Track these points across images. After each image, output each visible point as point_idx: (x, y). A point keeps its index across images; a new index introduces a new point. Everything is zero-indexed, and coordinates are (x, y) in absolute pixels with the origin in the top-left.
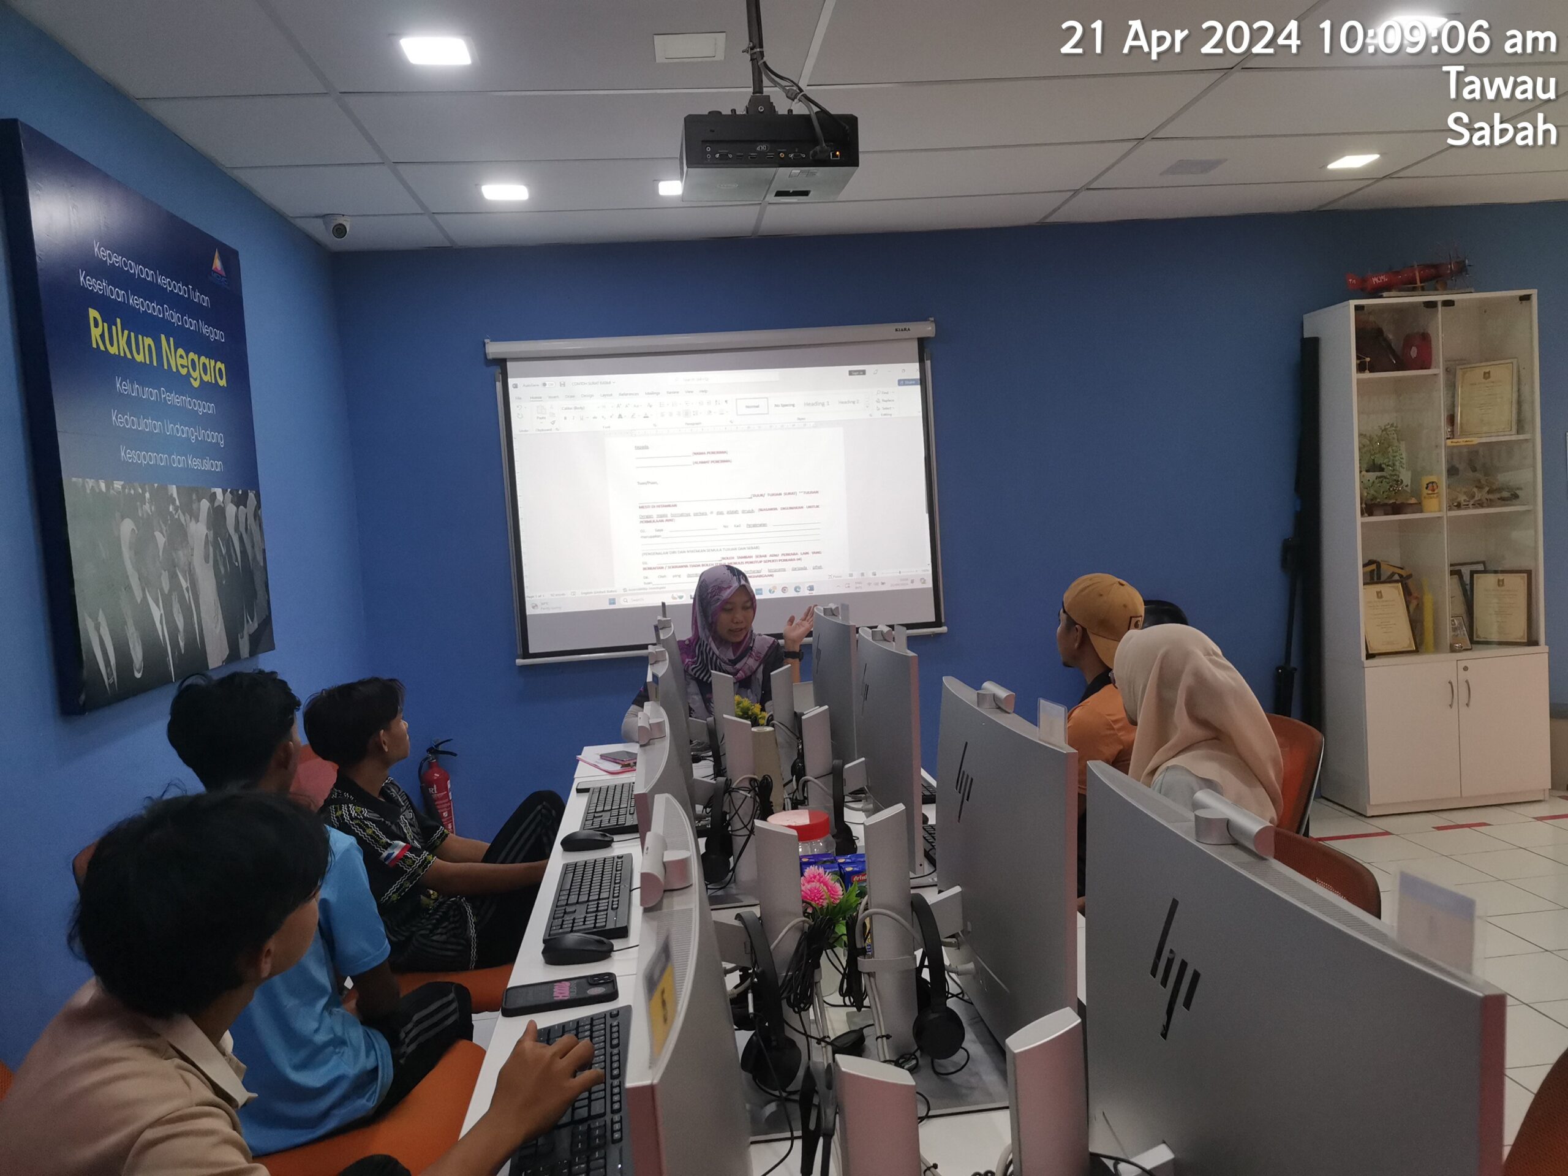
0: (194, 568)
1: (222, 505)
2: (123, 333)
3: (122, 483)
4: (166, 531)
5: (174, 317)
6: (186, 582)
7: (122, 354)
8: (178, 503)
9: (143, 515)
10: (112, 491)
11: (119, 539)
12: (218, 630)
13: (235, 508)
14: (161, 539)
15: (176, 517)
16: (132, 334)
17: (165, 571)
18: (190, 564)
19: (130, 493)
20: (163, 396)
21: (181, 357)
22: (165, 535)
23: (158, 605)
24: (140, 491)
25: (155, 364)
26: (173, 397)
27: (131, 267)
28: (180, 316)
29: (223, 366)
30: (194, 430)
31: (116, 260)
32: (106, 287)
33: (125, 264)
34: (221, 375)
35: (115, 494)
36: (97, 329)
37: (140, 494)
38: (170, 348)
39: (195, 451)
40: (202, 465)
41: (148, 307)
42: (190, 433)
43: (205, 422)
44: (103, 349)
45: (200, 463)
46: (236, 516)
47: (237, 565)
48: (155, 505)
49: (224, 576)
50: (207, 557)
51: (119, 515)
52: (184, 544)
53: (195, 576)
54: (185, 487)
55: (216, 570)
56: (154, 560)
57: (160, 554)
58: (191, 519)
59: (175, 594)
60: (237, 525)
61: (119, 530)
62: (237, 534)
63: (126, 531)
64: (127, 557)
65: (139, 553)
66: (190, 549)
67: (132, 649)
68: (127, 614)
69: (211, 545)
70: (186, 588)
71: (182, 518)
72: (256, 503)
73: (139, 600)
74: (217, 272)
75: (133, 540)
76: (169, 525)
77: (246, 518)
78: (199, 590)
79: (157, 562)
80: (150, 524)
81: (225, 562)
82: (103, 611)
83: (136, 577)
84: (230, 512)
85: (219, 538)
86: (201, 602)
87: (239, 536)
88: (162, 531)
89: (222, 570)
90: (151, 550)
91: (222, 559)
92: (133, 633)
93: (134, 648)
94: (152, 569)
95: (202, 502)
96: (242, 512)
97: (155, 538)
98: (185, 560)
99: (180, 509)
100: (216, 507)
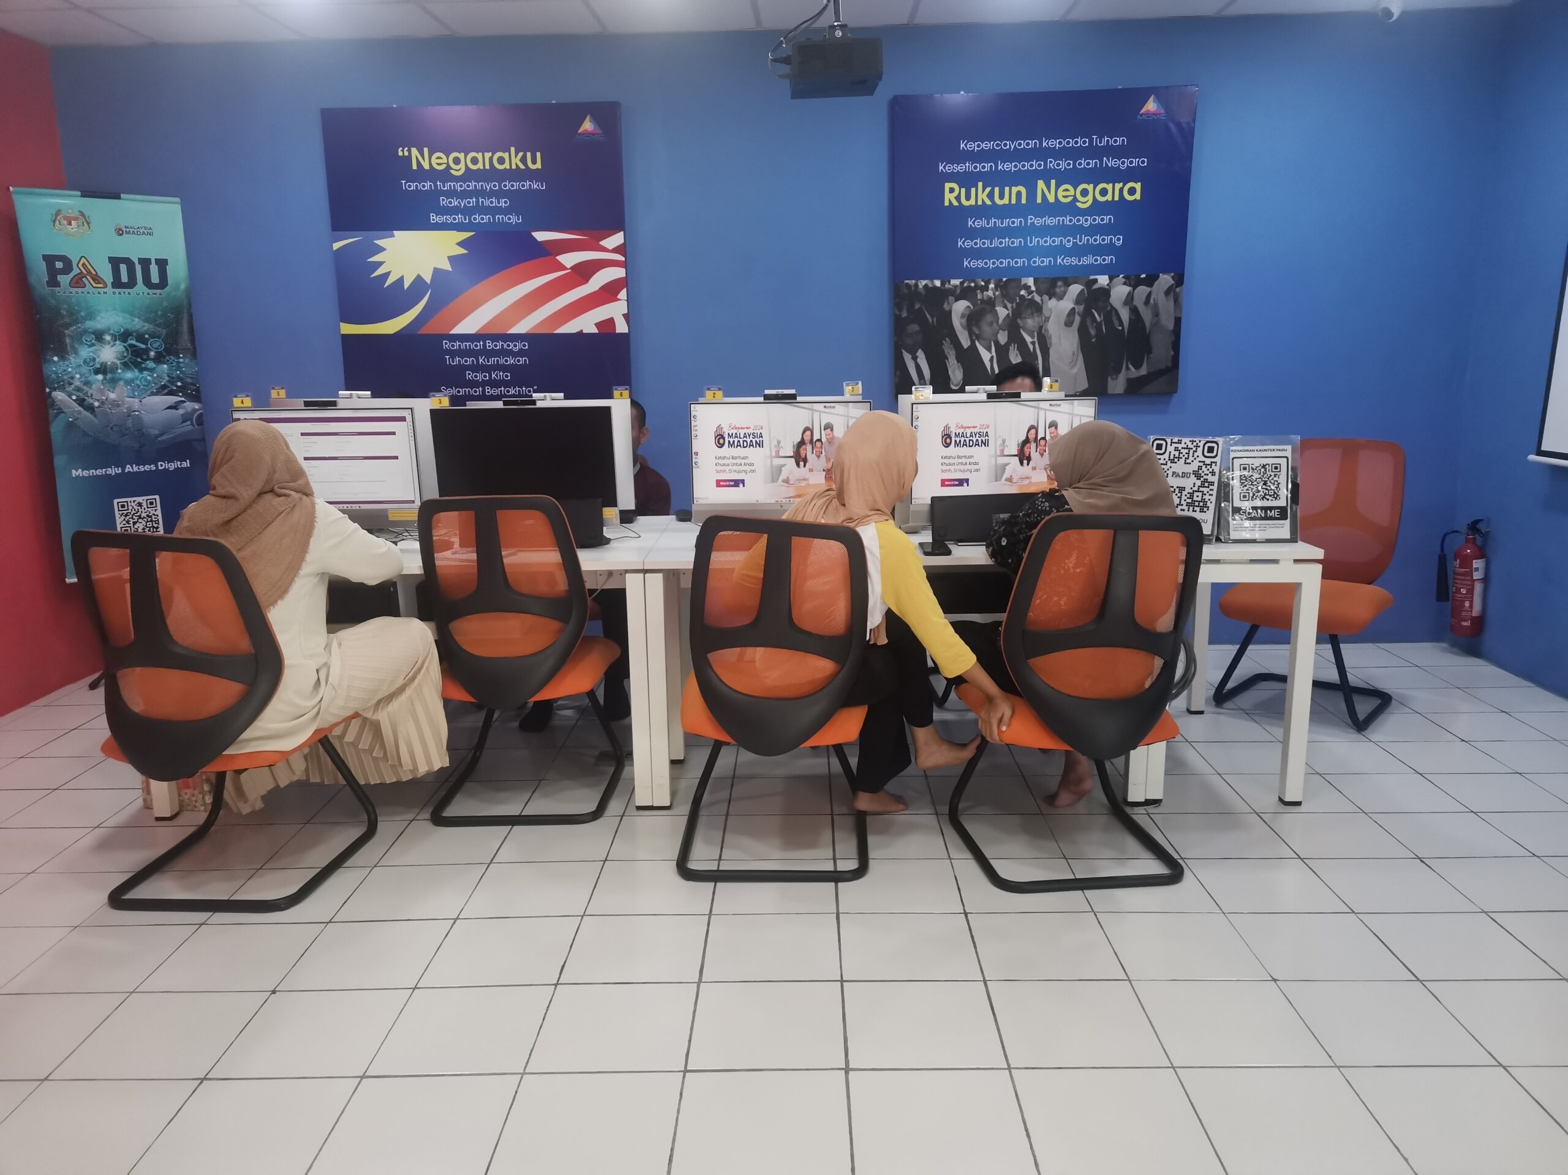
0: (1047, 330)
1: (1107, 287)
2: (984, 190)
3: (961, 280)
4: (1012, 307)
5: (1063, 165)
6: (1033, 337)
7: (980, 203)
8: (1033, 288)
9: (983, 298)
10: (947, 286)
11: (950, 312)
12: (1075, 370)
13: (1127, 289)
14: (1002, 312)
15: (1030, 297)
16: (997, 190)
17: (1004, 330)
18: (1041, 328)
19: (969, 287)
20: (1029, 221)
21: (1067, 190)
22: (1010, 310)
23: (989, 349)
24: (983, 283)
25: (1024, 201)
26: (1045, 220)
27: (1005, 145)
28: (1071, 162)
29: (1139, 184)
30: (1071, 239)
31: (986, 145)
32: (969, 166)
33: (998, 145)
34: (1134, 191)
35: (951, 287)
36: (951, 194)
37: (982, 285)
38: (1049, 187)
39: (1069, 253)
40: (1079, 261)
41: (1024, 166)
42: (1065, 241)
43: (1093, 230)
44: (958, 204)
45: (1076, 260)
46: (1129, 293)
47: (1120, 328)
48: (1001, 291)
49: (1096, 336)
50: (1069, 323)
51: (953, 298)
52: (1035, 315)
53: (1048, 335)
54: (1046, 278)
55: (1083, 332)
56: (991, 324)
57: (1000, 321)
58: (1050, 299)
59: (1014, 345)
60: (1129, 300)
61: (951, 307)
62: (1128, 307)
63: (960, 307)
64: (957, 322)
65: (973, 320)
66: (1044, 318)
67: (950, 372)
68: (949, 353)
69: (1079, 314)
70: (1031, 343)
71: (1037, 298)
72: (1173, 282)
73: (965, 347)
74: (1148, 113)
75: (967, 312)
76: (1017, 303)
77: (1149, 295)
78: (1051, 344)
79: (995, 325)
80: (991, 303)
81: (1099, 325)
82: (923, 350)
83: (966, 333)
84: (1120, 291)
85: (1093, 310)
86: (1051, 352)
87: (1130, 308)
88: (1005, 307)
89: (1093, 332)
90: (989, 318)
91: (1094, 324)
92: (954, 364)
93: (953, 372)
94: (987, 330)
95: (1071, 286)
96: (1143, 290)
97: (996, 311)
98: (1035, 324)
99: (1036, 292)
100: (1095, 289)
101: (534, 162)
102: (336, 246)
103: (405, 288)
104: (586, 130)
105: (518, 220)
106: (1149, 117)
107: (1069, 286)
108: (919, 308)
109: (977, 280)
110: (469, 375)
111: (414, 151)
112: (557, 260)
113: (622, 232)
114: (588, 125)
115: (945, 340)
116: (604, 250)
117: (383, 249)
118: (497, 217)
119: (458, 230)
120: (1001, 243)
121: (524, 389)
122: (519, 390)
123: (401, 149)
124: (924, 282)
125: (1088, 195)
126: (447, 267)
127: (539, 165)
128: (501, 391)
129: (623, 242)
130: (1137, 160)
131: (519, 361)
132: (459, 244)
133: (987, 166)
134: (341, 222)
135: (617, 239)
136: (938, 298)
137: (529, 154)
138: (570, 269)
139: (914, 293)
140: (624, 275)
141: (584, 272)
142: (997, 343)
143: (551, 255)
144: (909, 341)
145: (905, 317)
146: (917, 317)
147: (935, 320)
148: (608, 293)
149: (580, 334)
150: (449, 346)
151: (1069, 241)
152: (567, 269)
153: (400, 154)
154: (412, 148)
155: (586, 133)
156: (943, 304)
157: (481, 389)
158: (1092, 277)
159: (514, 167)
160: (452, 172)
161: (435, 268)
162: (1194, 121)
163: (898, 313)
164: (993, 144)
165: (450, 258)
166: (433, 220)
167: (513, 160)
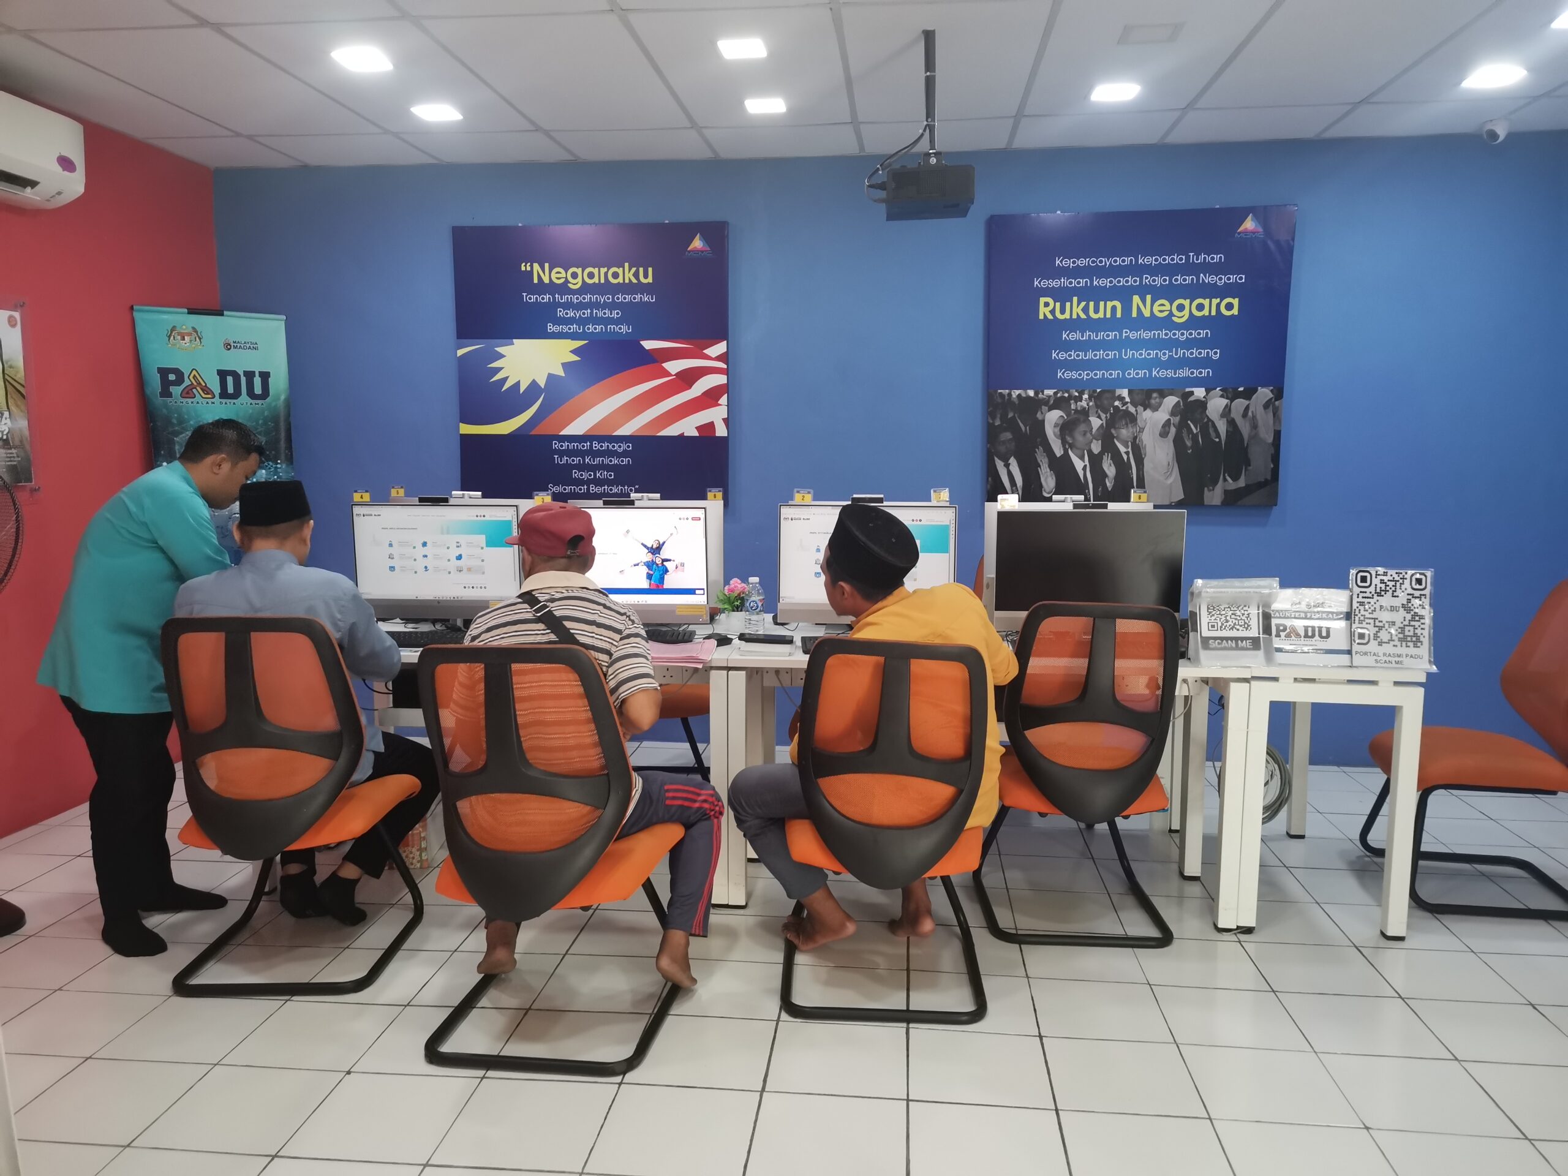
0: (1141, 440)
1: (1204, 399)
2: (1079, 304)
3: (1056, 390)
4: (1106, 417)
5: (1159, 281)
6: (1127, 447)
7: (1075, 316)
8: (1128, 399)
9: (1076, 408)
11: (1043, 421)
12: (1170, 481)
13: (1225, 402)
14: (1096, 422)
15: (1124, 408)
16: (1092, 304)
17: (1097, 440)
18: (1135, 438)
19: (1063, 397)
20: (1124, 335)
21: (1163, 305)
22: (1104, 420)
23: (1082, 458)
25: (1119, 315)
26: (1140, 334)
27: (1101, 262)
28: (1167, 278)
29: (1237, 300)
30: (1167, 352)
31: (1082, 262)
32: (1064, 282)
33: (1093, 262)
34: (1230, 307)
35: (1045, 397)
36: (1046, 308)
37: (1076, 396)
38: (1144, 301)
39: (1165, 365)
40: (1175, 374)
41: (1119, 282)
42: (1160, 354)
43: (1189, 344)
44: (1052, 318)
45: (1171, 373)
46: (1227, 405)
47: (1217, 440)
48: (1095, 402)
49: (1192, 447)
50: (1164, 434)
51: (1047, 408)
52: (1130, 425)
53: (1142, 445)
54: (1143, 390)
55: (1178, 442)
56: (1085, 434)
57: (1094, 430)
58: (1145, 410)
59: (1108, 455)
60: (1226, 412)
61: (1045, 416)
62: (1225, 419)
63: (1053, 418)
64: (1050, 431)
65: (1066, 429)
66: (1138, 428)
67: (1042, 480)
68: (1041, 461)
69: (1174, 426)
70: (1125, 453)
71: (1132, 409)
72: (1272, 396)
73: (1058, 455)
74: (1246, 232)
75: (1061, 422)
76: (1110, 413)
77: (1247, 408)
78: (1145, 455)
79: (1088, 435)
80: (1085, 413)
81: (1194, 438)
82: (1015, 457)
83: (1060, 441)
84: (1217, 404)
85: (1189, 422)
86: (1146, 462)
87: (1227, 420)
88: (1099, 417)
89: (1189, 443)
90: (1082, 427)
91: (1191, 436)
92: (1047, 472)
93: (1046, 480)
94: (1080, 438)
95: (1165, 399)
96: (1240, 403)
97: (1090, 422)
98: (1129, 434)
99: (1131, 403)
100: (1190, 401)
101: (646, 276)
102: (460, 352)
103: (521, 392)
104: (695, 247)
105: (629, 329)
106: (1246, 235)
107: (1164, 398)
108: (1011, 418)
109: (1071, 391)
110: (575, 474)
111: (536, 266)
112: (663, 367)
113: (725, 342)
114: (697, 243)
115: (1038, 449)
116: (708, 358)
117: (502, 356)
118: (609, 327)
119: (572, 340)
120: (1095, 355)
121: (626, 488)
122: (621, 489)
123: (524, 264)
124: (1018, 392)
125: (1184, 310)
126: (561, 373)
127: (650, 280)
128: (604, 489)
129: (725, 350)
130: (1235, 276)
131: (622, 461)
132: (574, 352)
133: (1083, 282)
134: (466, 330)
135: (720, 348)
136: (1030, 408)
137: (641, 270)
138: (674, 375)
139: (1008, 402)
140: (726, 382)
141: (688, 378)
142: (1090, 452)
143: (658, 362)
144: (1002, 449)
145: (999, 425)
146: (1012, 426)
147: (1028, 428)
148: (710, 398)
149: (682, 436)
150: (558, 447)
151: (1164, 354)
152: (672, 375)
153: (523, 268)
154: (534, 264)
155: (695, 251)
156: (1037, 414)
157: (585, 487)
158: (1188, 390)
159: (627, 281)
160: (569, 285)
161: (549, 374)
162: (1293, 240)
163: (991, 422)
164: (1089, 261)
165: (564, 365)
166: (550, 329)
167: (626, 274)
